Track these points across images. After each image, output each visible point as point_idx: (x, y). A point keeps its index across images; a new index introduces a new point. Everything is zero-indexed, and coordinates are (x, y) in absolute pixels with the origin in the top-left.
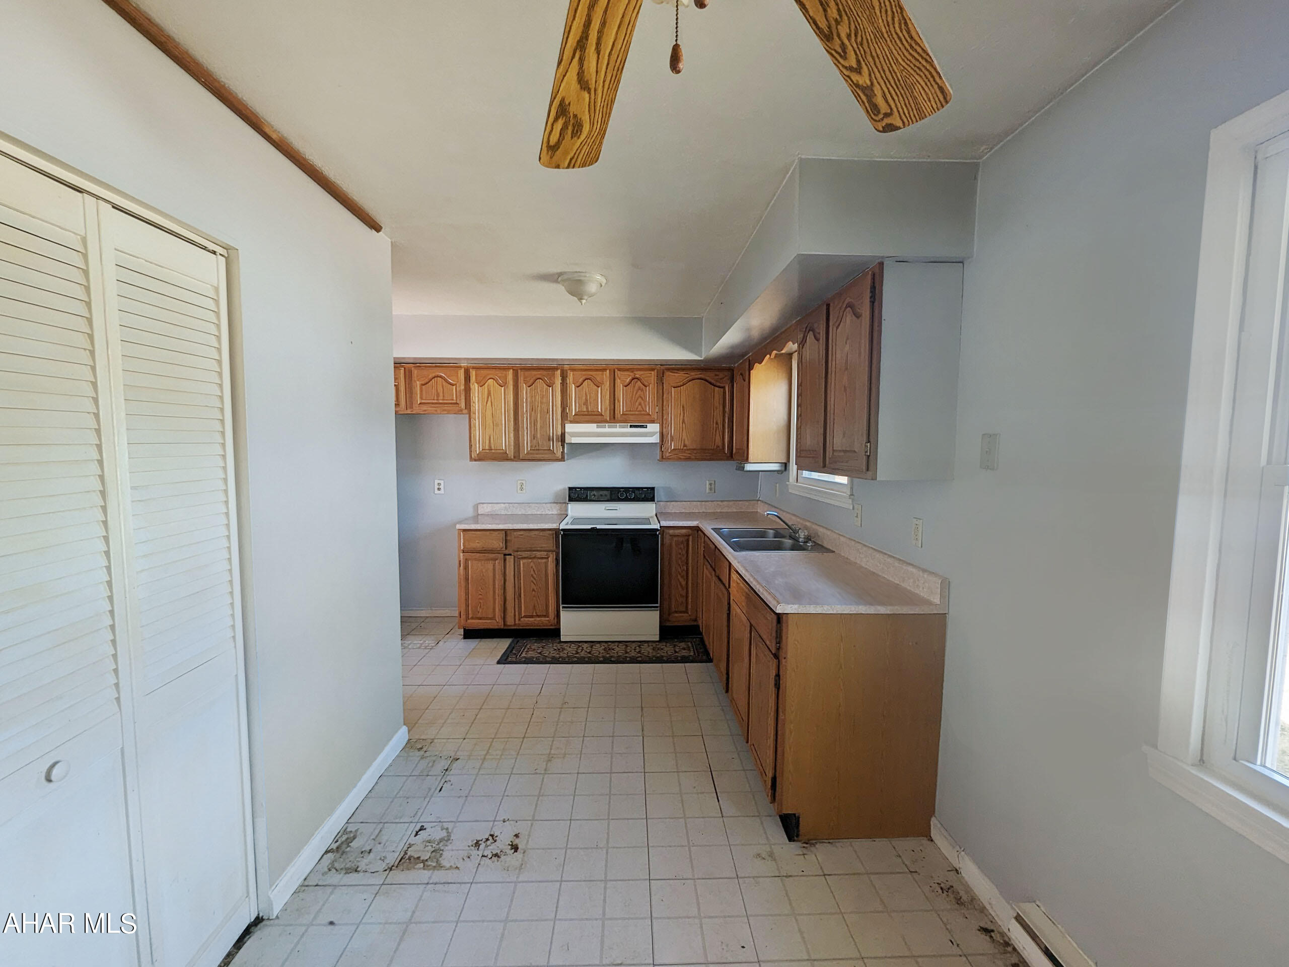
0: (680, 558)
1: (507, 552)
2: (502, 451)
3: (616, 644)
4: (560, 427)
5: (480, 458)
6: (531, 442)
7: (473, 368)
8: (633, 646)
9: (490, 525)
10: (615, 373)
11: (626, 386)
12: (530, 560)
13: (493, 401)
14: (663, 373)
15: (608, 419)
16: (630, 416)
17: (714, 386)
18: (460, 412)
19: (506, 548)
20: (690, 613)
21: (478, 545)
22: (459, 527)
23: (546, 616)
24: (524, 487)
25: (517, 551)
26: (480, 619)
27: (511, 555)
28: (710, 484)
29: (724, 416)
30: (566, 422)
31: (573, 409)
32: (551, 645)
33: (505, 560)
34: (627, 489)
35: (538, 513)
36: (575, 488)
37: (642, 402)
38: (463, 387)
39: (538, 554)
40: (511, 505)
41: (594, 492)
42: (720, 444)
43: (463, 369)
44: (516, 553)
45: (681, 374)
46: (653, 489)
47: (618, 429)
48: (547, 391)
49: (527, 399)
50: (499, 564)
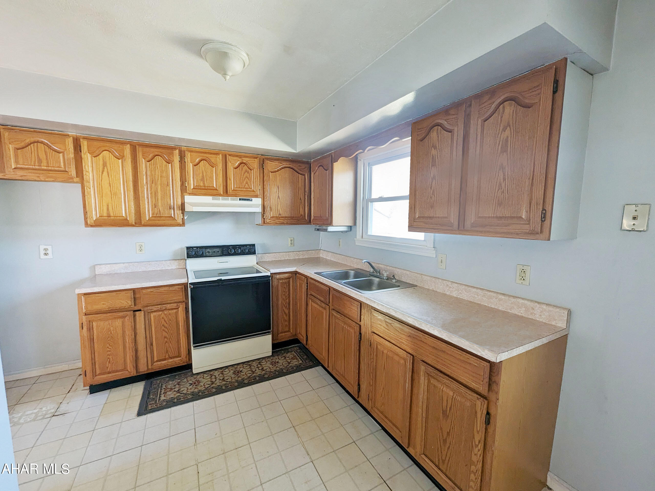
0: (284, 295)
1: (136, 308)
2: (123, 218)
3: (241, 365)
4: (180, 197)
5: (98, 224)
6: (152, 210)
7: (84, 138)
8: (255, 364)
9: (116, 287)
10: (226, 158)
11: (236, 168)
12: (161, 312)
13: (109, 172)
14: (263, 161)
15: (222, 193)
16: (239, 192)
17: (299, 173)
18: (69, 180)
19: (135, 305)
20: (291, 332)
21: (104, 306)
22: (78, 291)
23: (179, 356)
24: (143, 248)
25: (147, 306)
26: (109, 373)
27: (140, 310)
28: (291, 240)
29: (305, 195)
30: (185, 194)
31: (191, 184)
32: (185, 380)
33: (135, 316)
34: (234, 247)
35: (158, 269)
36: (192, 247)
37: (249, 181)
38: (72, 155)
39: (168, 306)
40: (131, 264)
41: (208, 250)
42: (303, 214)
43: (71, 138)
44: (146, 309)
45: (276, 163)
46: (254, 245)
47: (230, 201)
48: (166, 166)
49: (146, 173)
50: (128, 321)
